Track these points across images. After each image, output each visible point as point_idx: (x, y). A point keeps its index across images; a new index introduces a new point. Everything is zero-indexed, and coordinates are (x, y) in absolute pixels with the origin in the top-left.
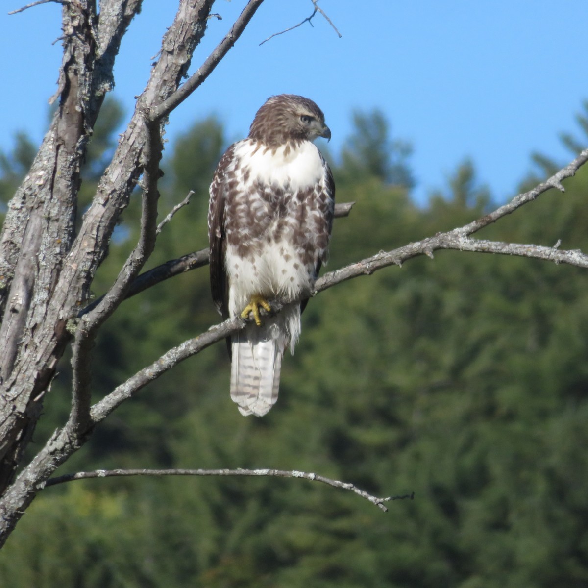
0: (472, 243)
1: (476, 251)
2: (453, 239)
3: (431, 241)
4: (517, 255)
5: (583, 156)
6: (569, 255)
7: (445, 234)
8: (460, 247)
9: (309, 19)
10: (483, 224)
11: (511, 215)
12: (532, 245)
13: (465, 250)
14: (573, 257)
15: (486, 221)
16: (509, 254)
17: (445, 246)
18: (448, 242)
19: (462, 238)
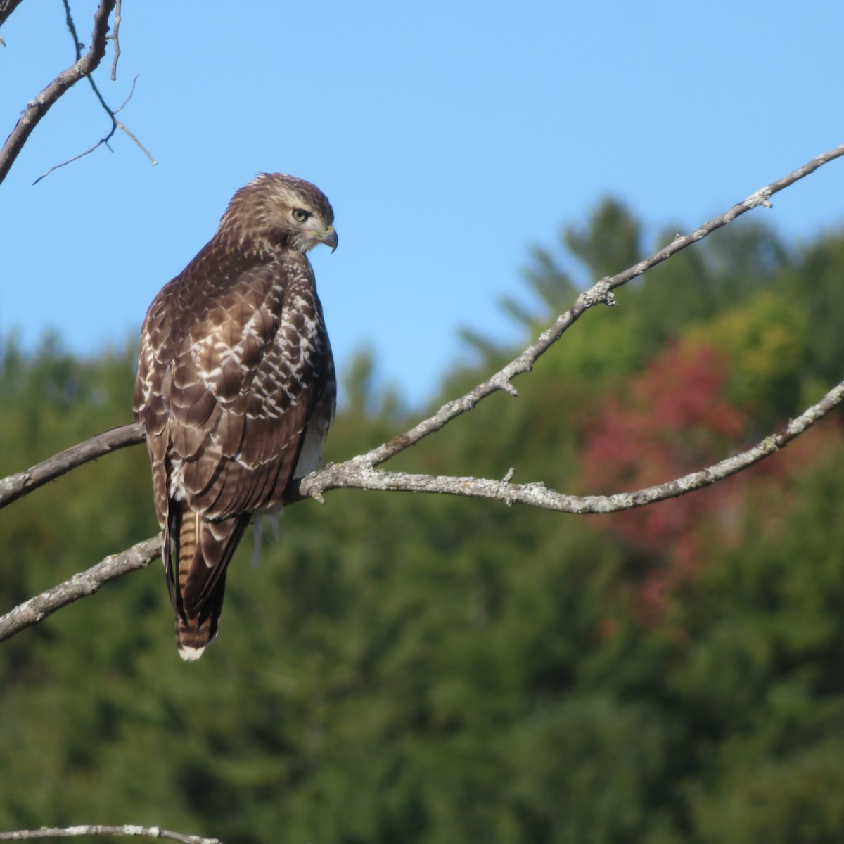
0: (380, 478)
1: (388, 490)
2: (352, 472)
3: (319, 477)
4: (448, 493)
5: (543, 341)
6: (527, 491)
7: (340, 465)
8: (364, 484)
9: (106, 140)
10: (396, 448)
11: (438, 432)
12: (471, 478)
13: (371, 489)
14: (532, 493)
15: (400, 443)
16: (437, 492)
17: (341, 483)
18: (346, 477)
19: (366, 470)
